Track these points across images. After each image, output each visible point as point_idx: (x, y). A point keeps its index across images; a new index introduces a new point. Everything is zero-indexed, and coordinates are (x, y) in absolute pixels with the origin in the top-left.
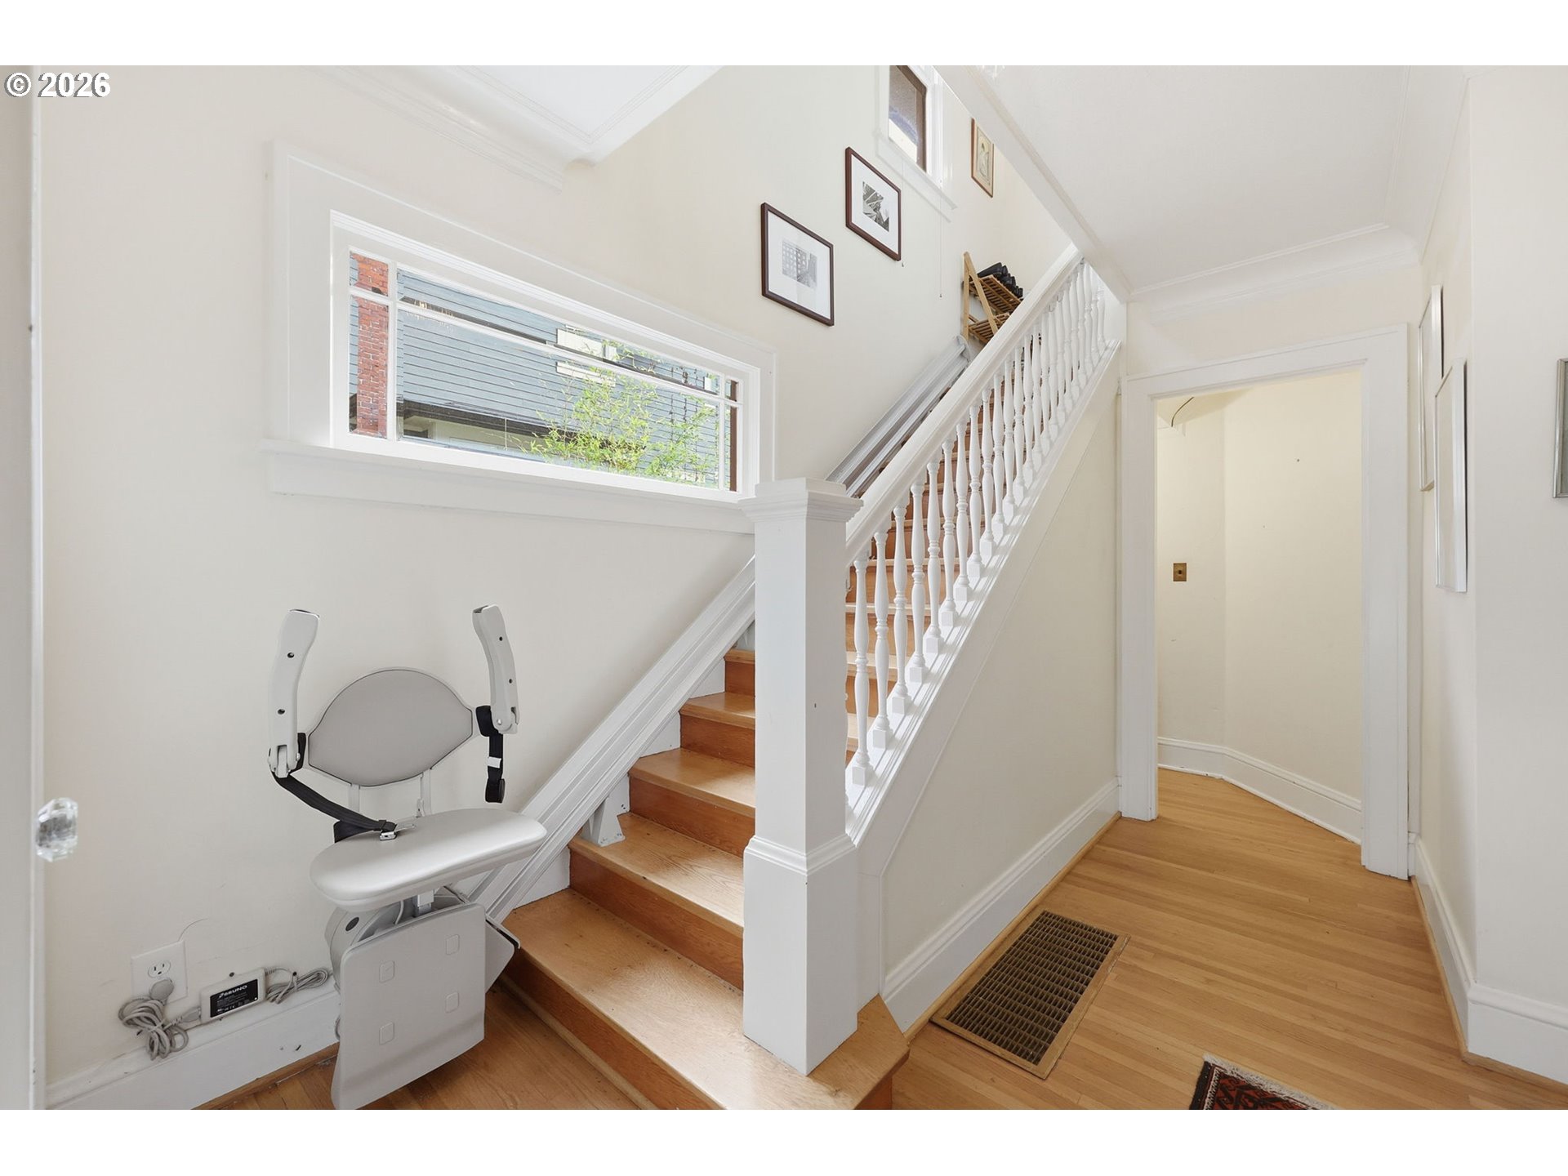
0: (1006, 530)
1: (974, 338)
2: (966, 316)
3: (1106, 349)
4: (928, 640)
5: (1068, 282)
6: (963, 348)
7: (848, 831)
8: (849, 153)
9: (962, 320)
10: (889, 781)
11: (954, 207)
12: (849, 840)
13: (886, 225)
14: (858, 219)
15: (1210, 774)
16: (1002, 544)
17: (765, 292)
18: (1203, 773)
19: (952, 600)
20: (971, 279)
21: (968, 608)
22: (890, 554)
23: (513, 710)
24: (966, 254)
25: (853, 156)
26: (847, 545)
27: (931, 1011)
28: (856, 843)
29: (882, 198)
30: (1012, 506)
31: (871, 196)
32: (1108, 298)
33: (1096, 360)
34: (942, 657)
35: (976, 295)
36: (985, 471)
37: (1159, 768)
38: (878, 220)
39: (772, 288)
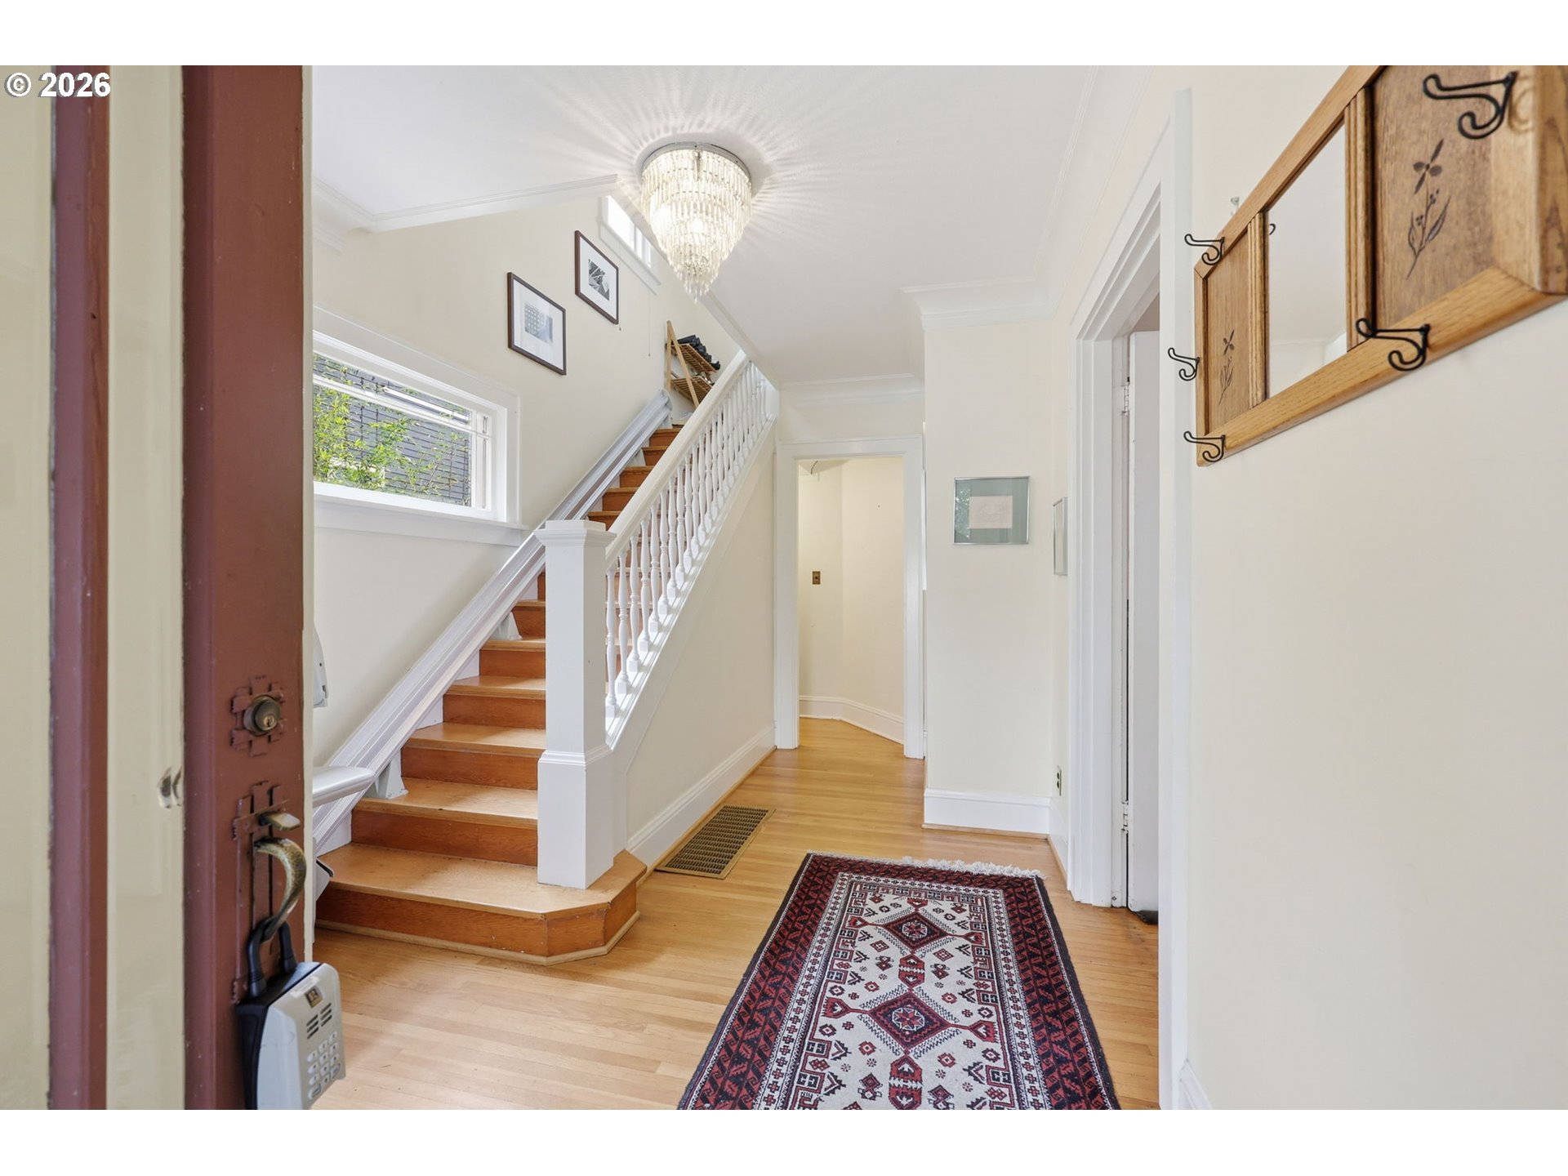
0: (700, 549)
1: (674, 388)
2: (668, 372)
3: (767, 420)
4: (651, 624)
5: (741, 375)
6: (667, 399)
7: (607, 742)
8: (577, 234)
9: (665, 374)
10: (630, 713)
11: (659, 284)
12: (608, 747)
13: (607, 295)
14: (586, 289)
15: (834, 718)
16: (698, 559)
17: (511, 345)
18: (830, 717)
19: (666, 597)
20: (672, 343)
21: (676, 602)
22: (628, 564)
23: (324, 687)
24: (669, 322)
25: (581, 238)
26: (607, 558)
27: (656, 864)
28: (612, 749)
29: (604, 274)
30: (704, 533)
31: (595, 271)
32: (768, 386)
33: (760, 428)
34: (661, 634)
35: (676, 355)
36: (687, 509)
37: (800, 718)
38: (601, 291)
39: (517, 343)
